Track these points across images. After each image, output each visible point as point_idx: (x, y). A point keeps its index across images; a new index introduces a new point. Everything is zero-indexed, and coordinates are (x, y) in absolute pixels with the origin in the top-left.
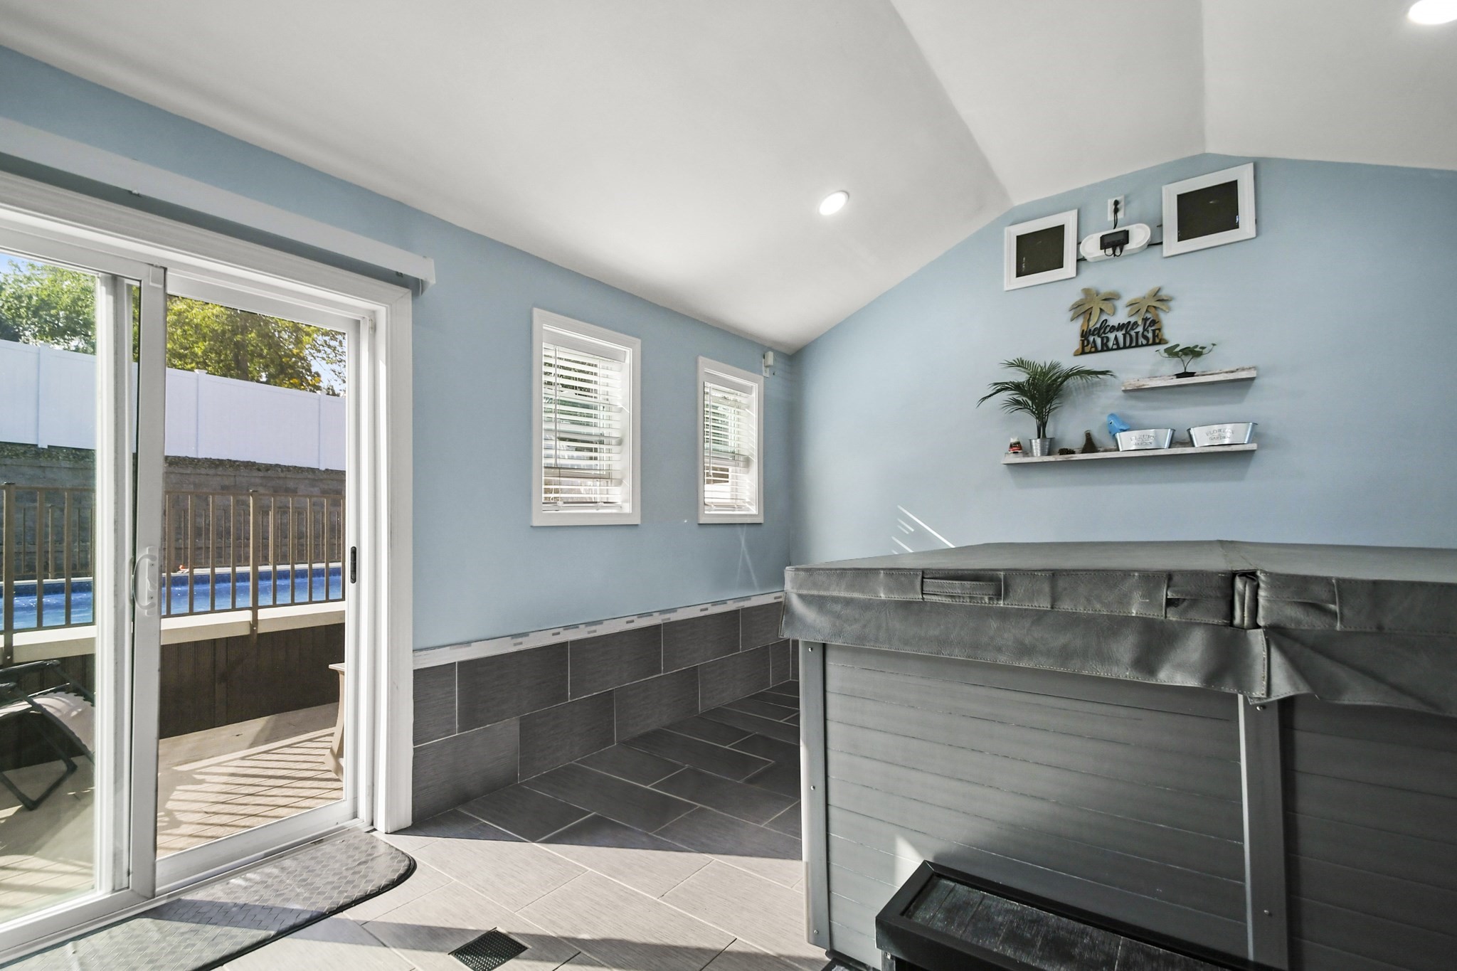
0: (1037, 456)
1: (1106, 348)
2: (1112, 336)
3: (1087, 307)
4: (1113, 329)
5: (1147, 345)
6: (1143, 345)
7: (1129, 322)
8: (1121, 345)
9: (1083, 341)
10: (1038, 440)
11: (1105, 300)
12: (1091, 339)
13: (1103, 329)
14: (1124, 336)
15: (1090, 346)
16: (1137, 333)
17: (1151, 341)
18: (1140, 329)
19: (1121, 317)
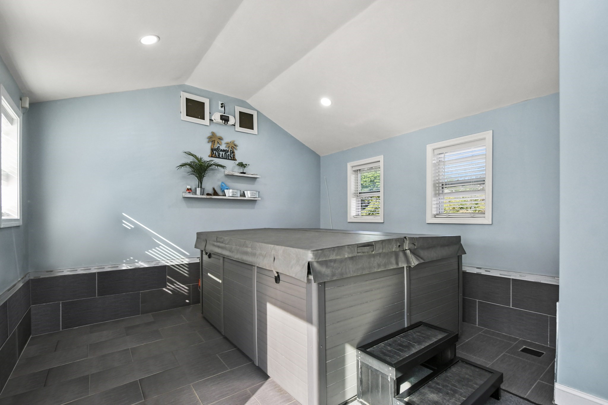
0: (198, 195)
1: (219, 157)
2: (221, 153)
3: (214, 139)
4: (221, 150)
5: (231, 160)
6: (230, 159)
7: (226, 150)
8: (224, 158)
9: (212, 153)
10: (199, 189)
11: (219, 139)
12: (215, 152)
13: (218, 149)
14: (225, 154)
15: (214, 154)
16: (229, 154)
17: (232, 159)
18: (229, 153)
19: (223, 147)
